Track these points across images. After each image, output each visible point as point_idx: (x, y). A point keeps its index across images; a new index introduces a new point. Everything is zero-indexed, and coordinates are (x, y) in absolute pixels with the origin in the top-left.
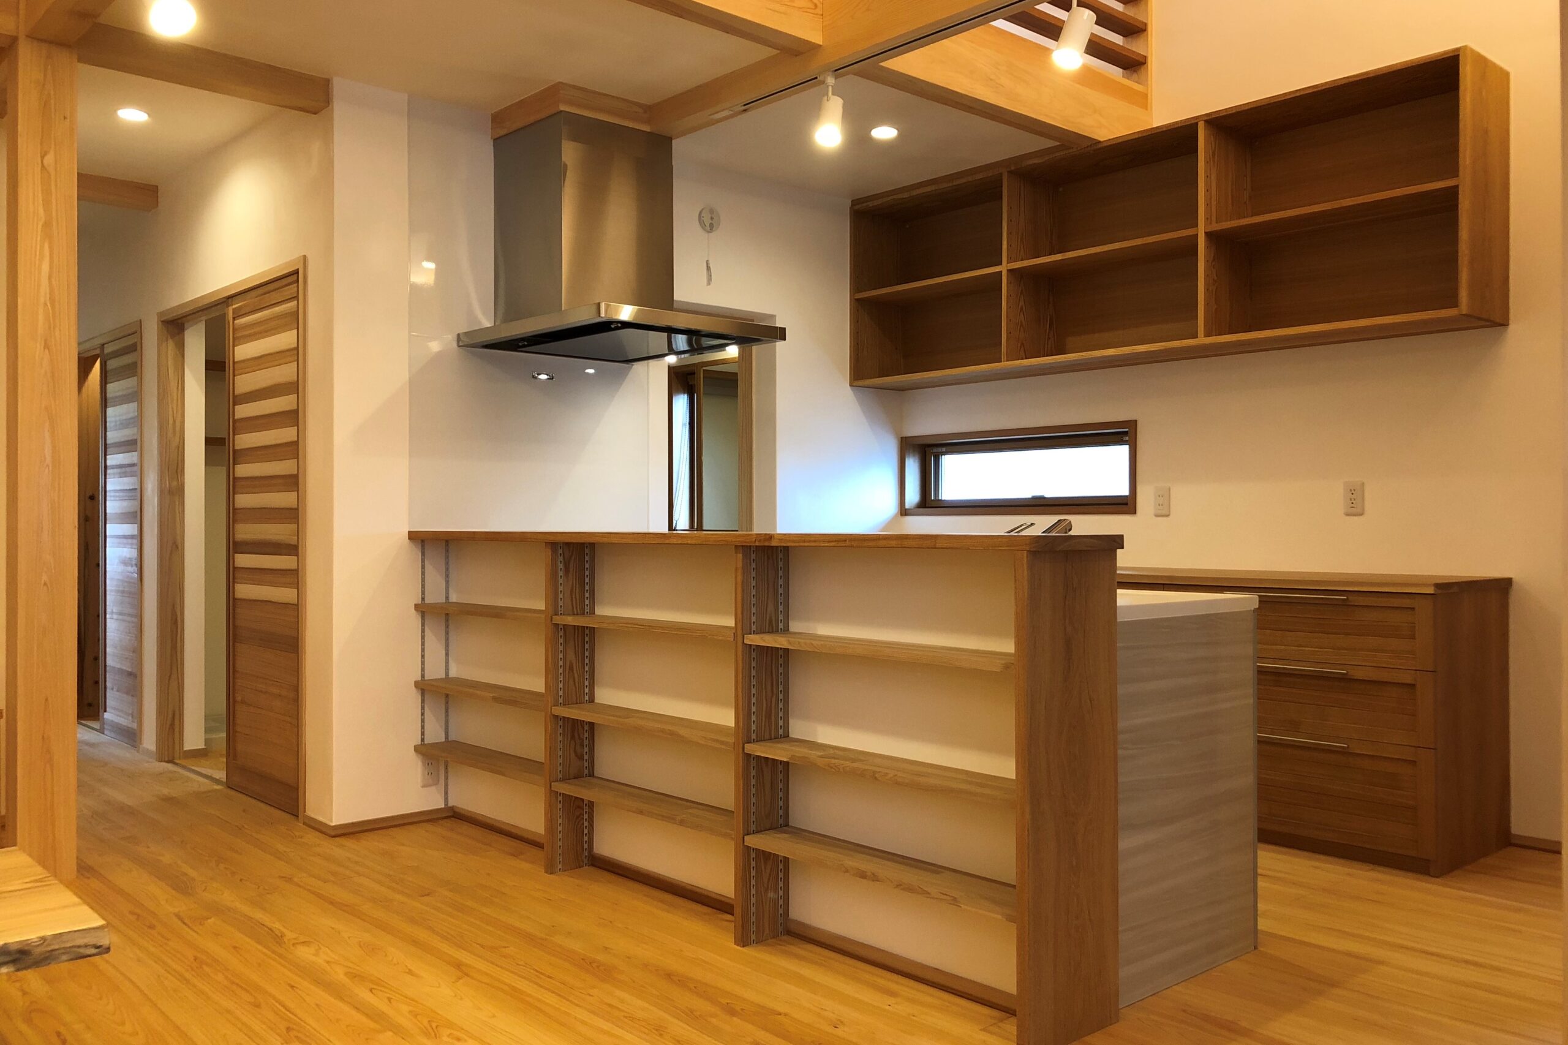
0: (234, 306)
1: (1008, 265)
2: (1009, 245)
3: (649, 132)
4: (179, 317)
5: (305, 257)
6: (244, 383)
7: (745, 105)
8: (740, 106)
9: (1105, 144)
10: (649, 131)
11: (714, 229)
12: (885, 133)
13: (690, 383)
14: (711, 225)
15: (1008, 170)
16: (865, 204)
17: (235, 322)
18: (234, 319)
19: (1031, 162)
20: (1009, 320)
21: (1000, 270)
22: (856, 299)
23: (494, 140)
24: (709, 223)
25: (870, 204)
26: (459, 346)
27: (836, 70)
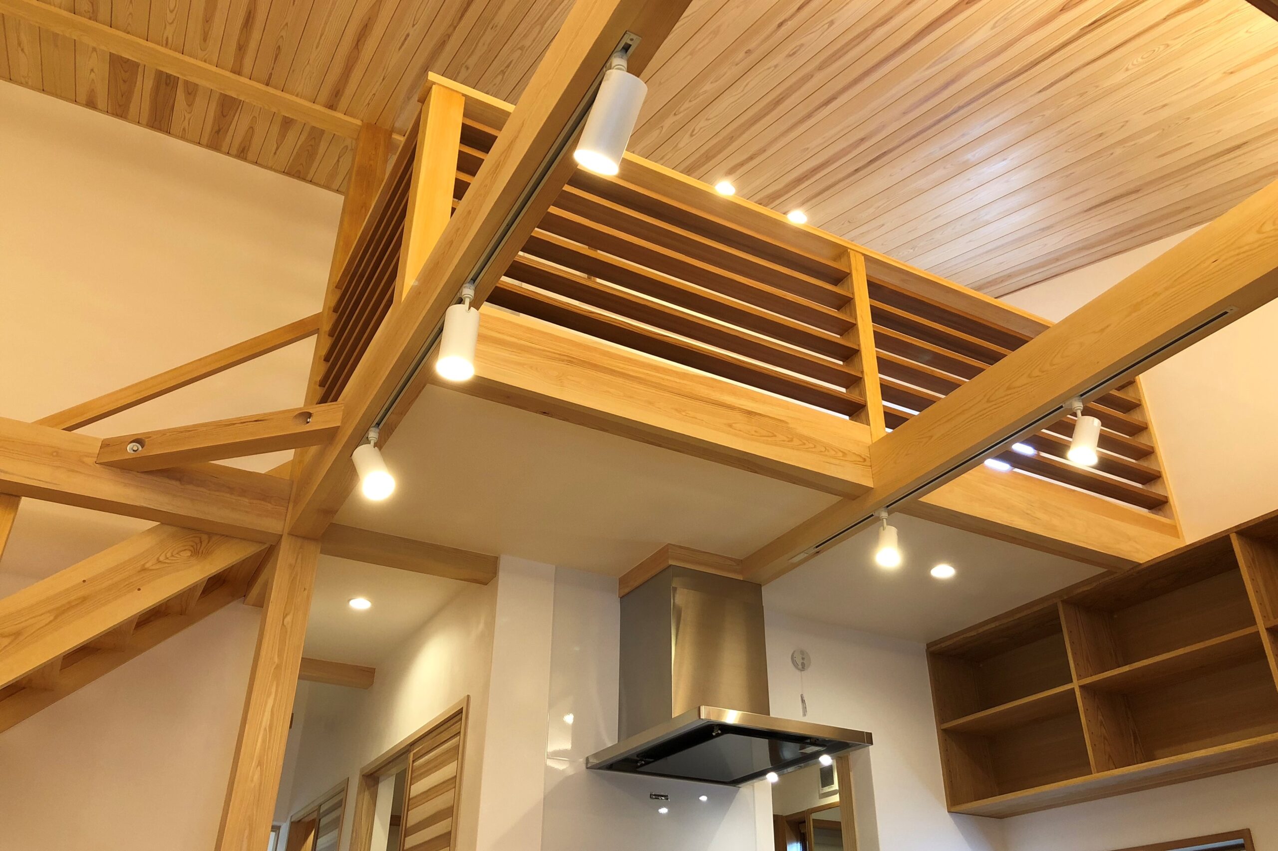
0: (414, 751)
1: (1079, 681)
2: (1077, 665)
3: (742, 581)
4: (374, 770)
5: (468, 696)
6: (414, 816)
7: (817, 547)
8: (813, 548)
9: (1145, 566)
10: (742, 579)
11: (805, 667)
12: (943, 571)
13: (802, 832)
14: (803, 664)
15: (1062, 599)
16: (939, 646)
17: (414, 764)
18: (413, 761)
19: (1080, 590)
20: (1091, 734)
21: (1072, 687)
22: (942, 730)
23: (621, 598)
24: (801, 663)
25: (943, 645)
26: (587, 768)
27: (888, 506)
